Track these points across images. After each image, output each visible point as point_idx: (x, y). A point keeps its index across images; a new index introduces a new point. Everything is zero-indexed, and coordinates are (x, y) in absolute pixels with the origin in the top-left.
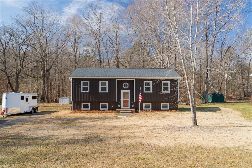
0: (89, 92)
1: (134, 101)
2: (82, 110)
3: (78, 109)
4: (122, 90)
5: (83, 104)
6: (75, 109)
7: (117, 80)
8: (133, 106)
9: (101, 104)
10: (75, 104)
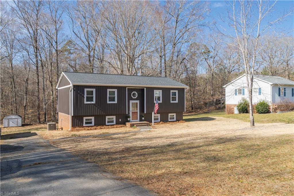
0: (95, 103)
1: (145, 113)
2: (84, 127)
3: (79, 126)
4: (130, 101)
5: (85, 118)
6: (75, 126)
7: (127, 88)
8: (143, 118)
9: (107, 117)
10: (75, 120)
